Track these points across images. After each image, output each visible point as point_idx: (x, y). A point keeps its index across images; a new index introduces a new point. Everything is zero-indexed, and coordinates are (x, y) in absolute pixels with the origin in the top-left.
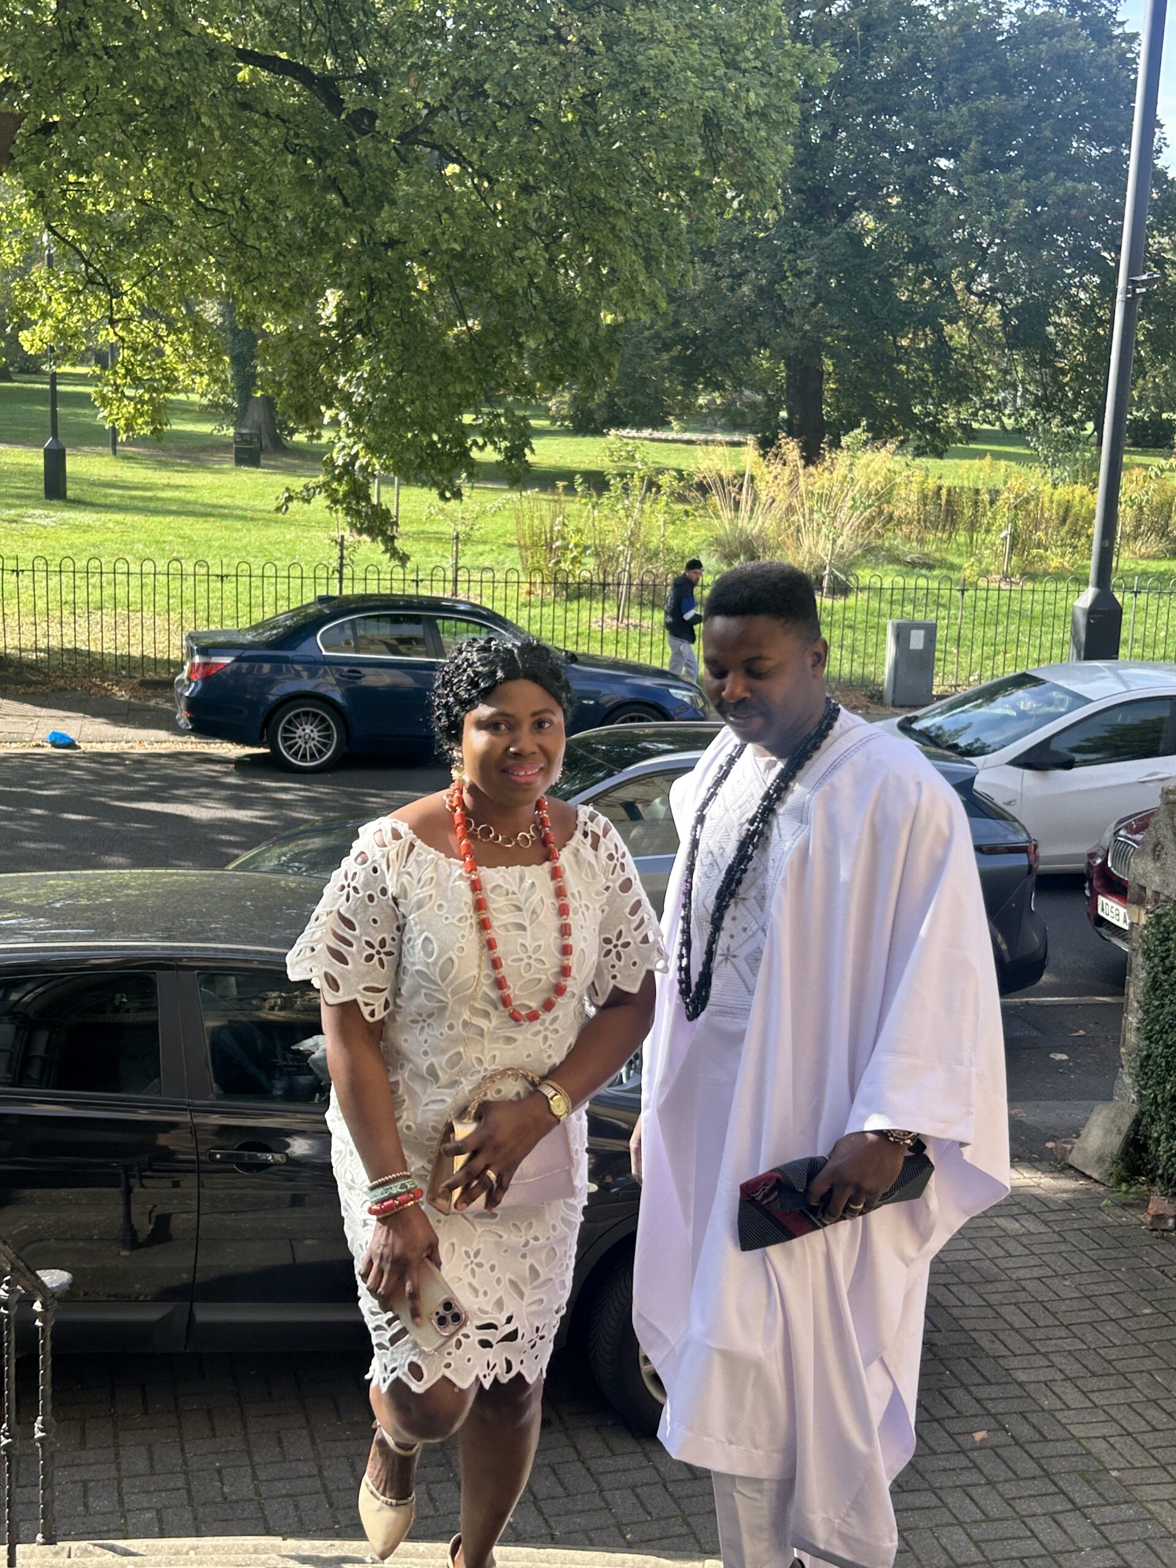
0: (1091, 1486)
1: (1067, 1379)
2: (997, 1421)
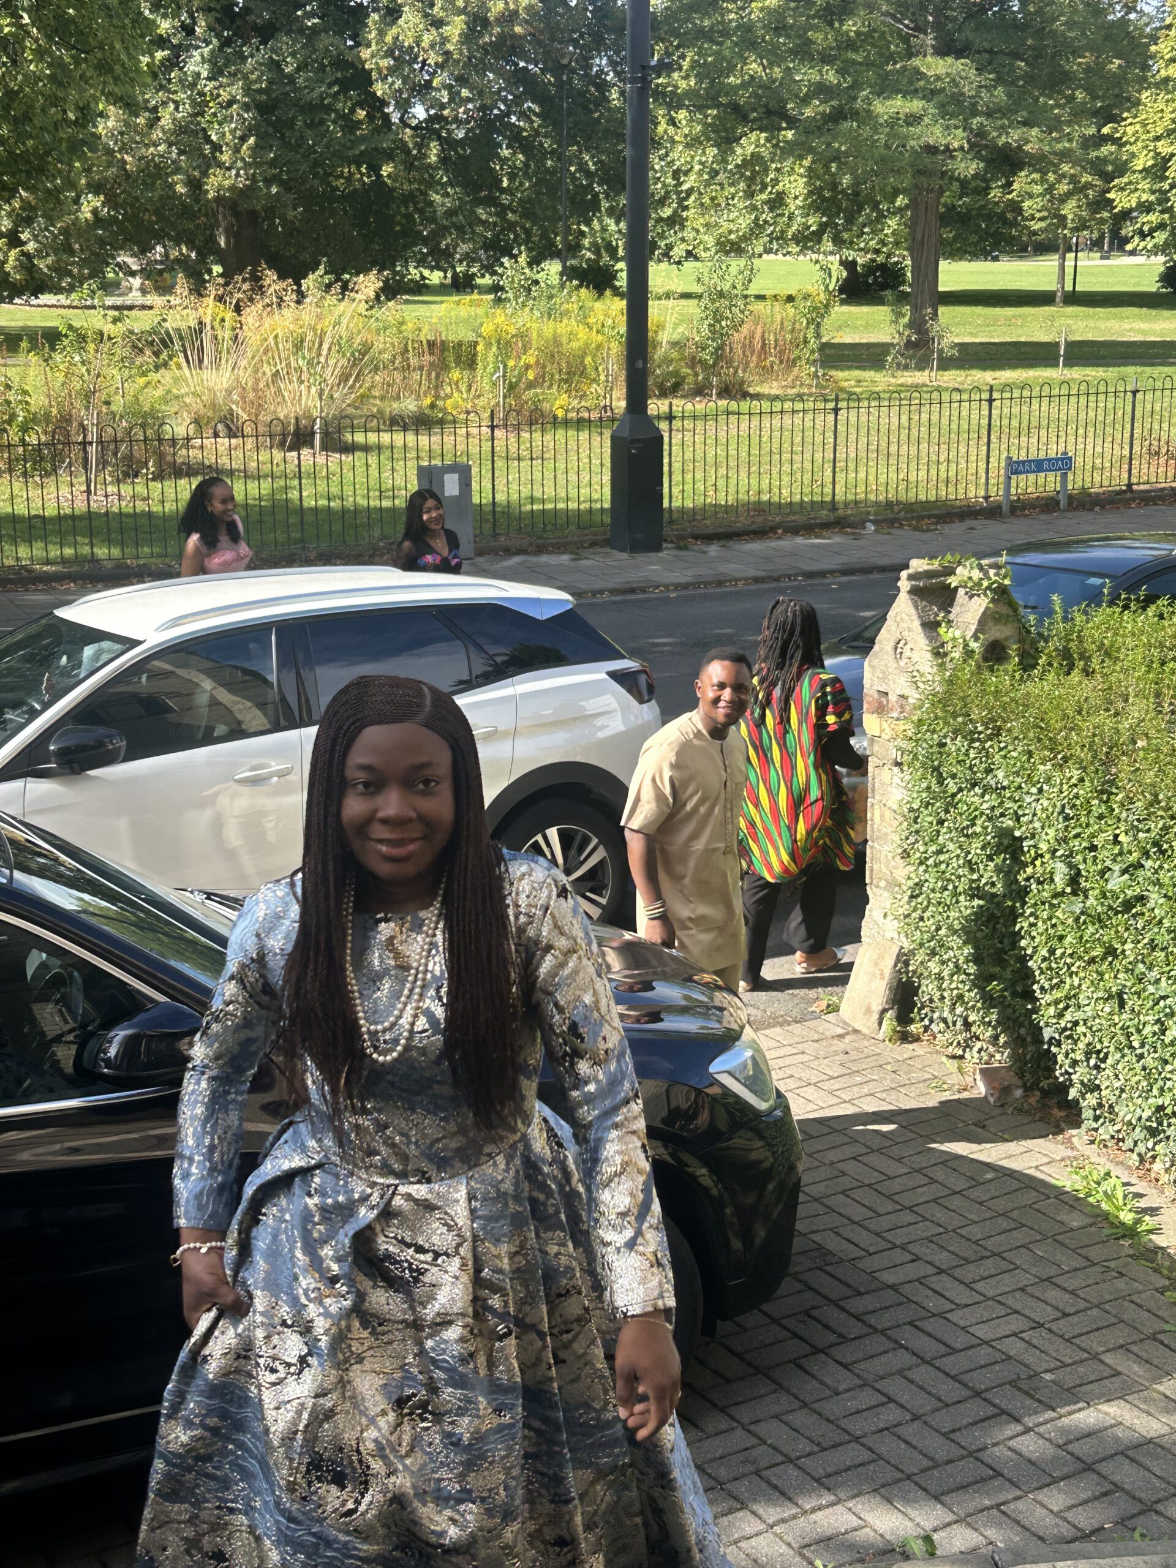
0: (1032, 1397)
1: (941, 1271)
2: (889, 1338)
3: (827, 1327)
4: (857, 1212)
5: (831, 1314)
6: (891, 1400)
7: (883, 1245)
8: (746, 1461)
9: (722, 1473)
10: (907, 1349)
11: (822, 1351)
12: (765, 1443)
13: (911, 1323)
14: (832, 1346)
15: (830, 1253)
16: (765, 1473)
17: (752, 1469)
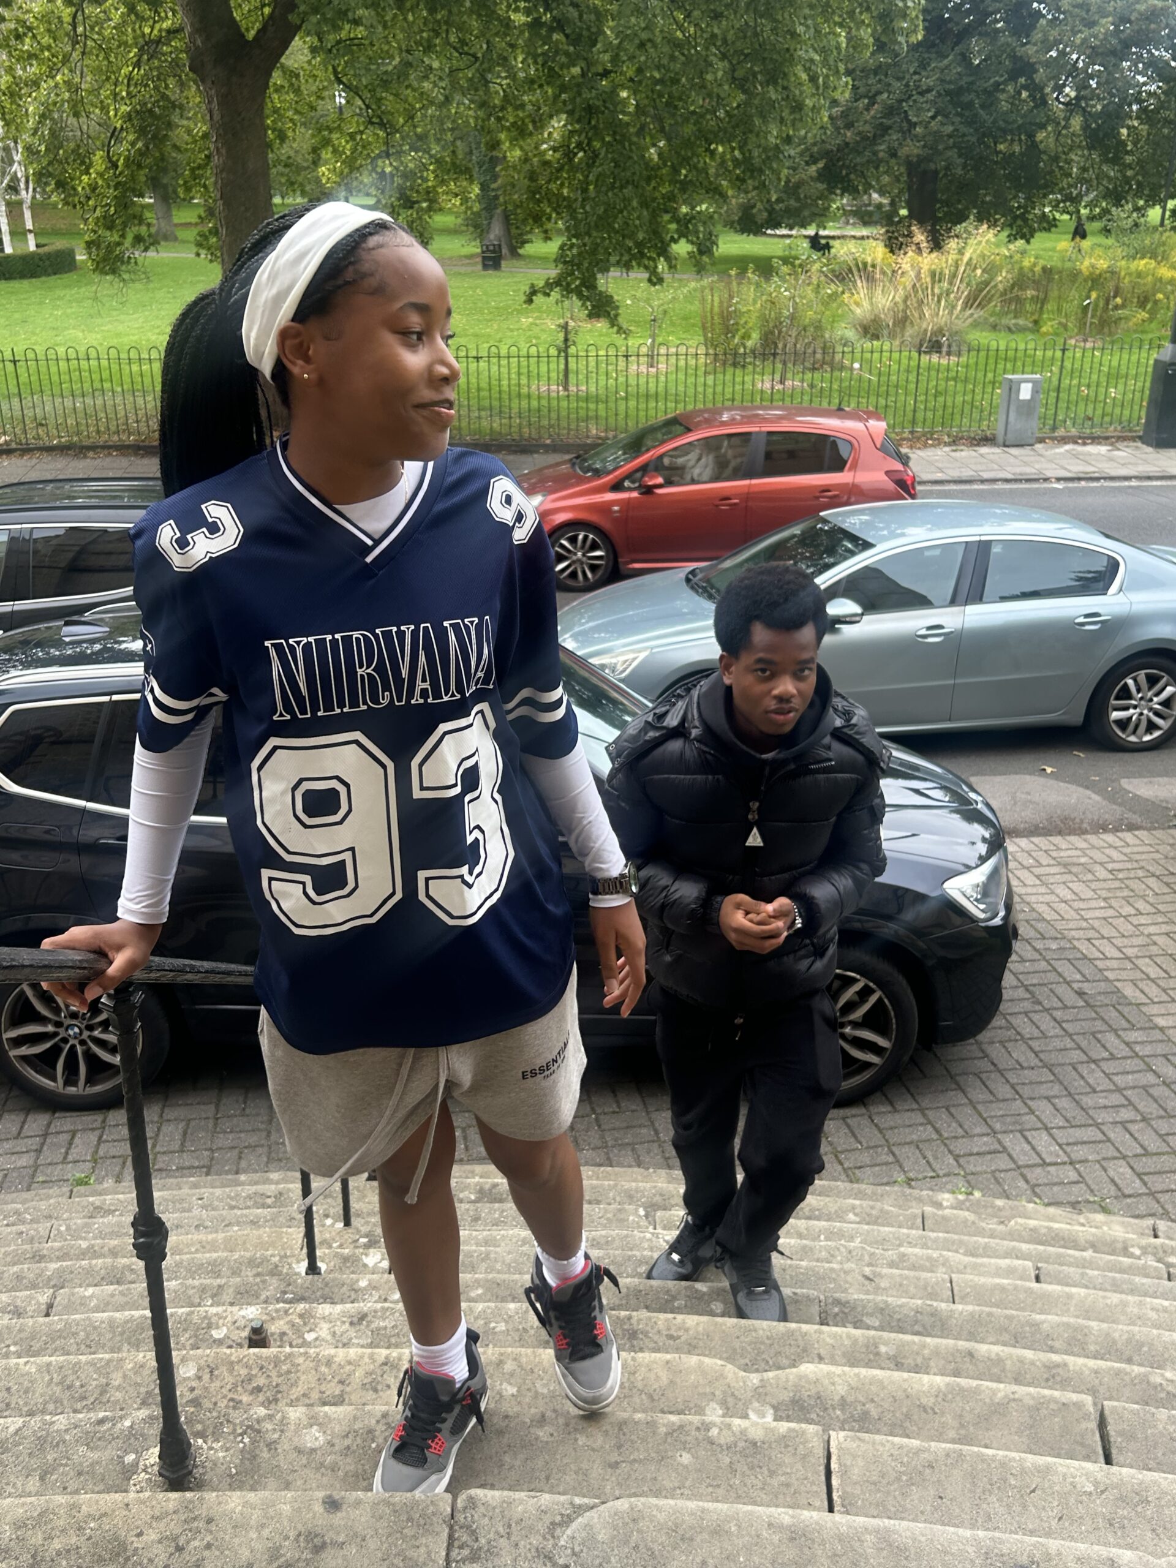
3: (1104, 1046)
4: (1154, 972)
5: (1110, 1039)
6: (1131, 1103)
7: (1165, 998)
8: (1014, 1123)
9: (998, 1126)
10: (1154, 1072)
11: (1094, 1061)
12: (1032, 1112)
13: (1165, 1056)
14: (1103, 1059)
15: (1126, 997)
16: (1027, 1134)
17: (1019, 1127)
